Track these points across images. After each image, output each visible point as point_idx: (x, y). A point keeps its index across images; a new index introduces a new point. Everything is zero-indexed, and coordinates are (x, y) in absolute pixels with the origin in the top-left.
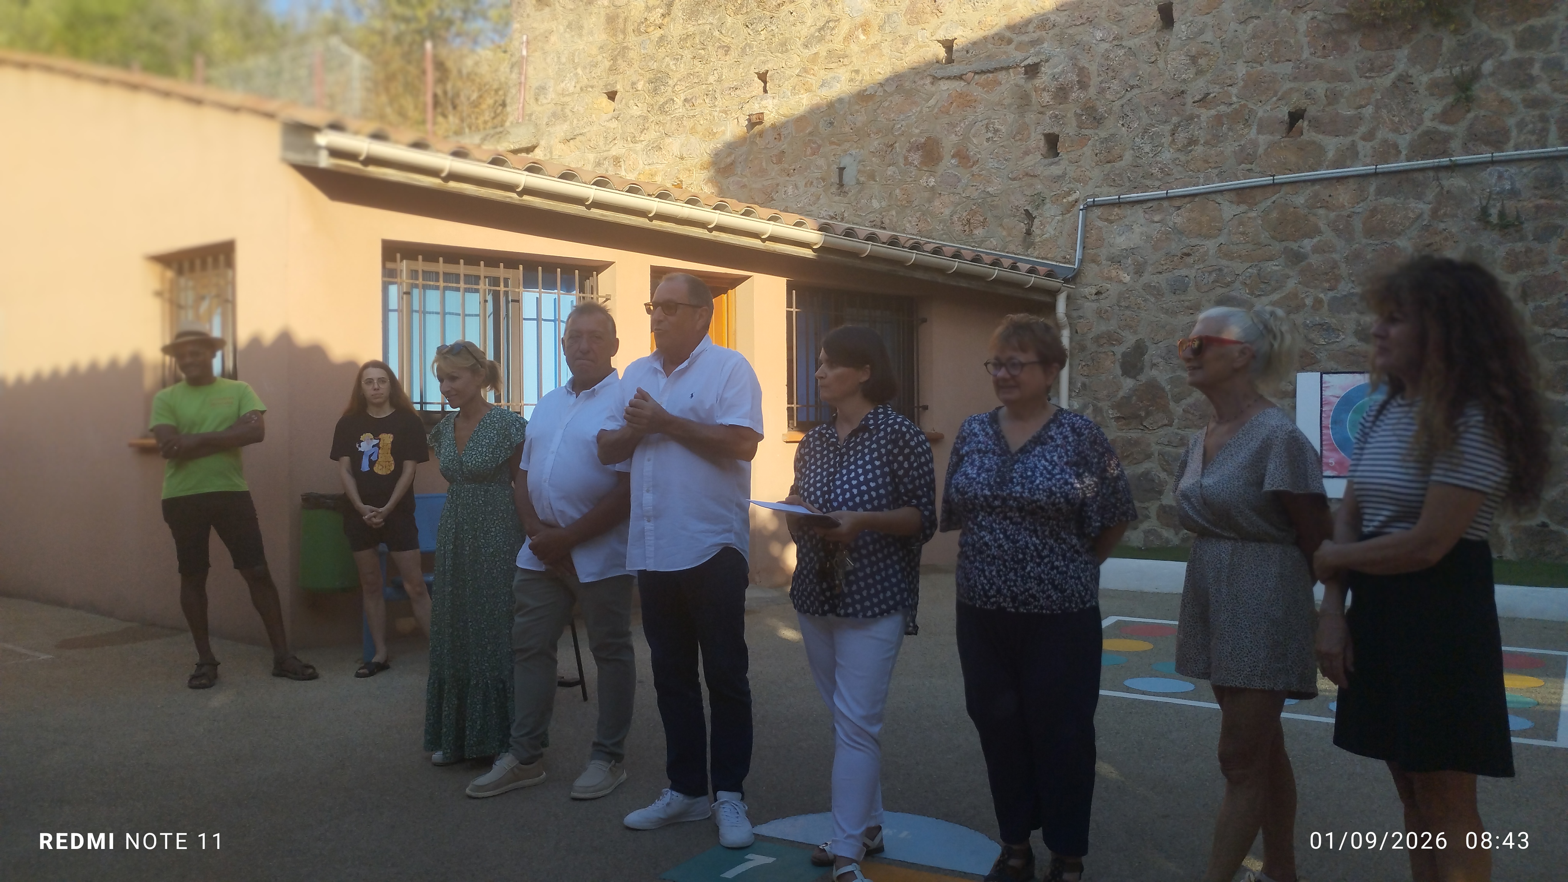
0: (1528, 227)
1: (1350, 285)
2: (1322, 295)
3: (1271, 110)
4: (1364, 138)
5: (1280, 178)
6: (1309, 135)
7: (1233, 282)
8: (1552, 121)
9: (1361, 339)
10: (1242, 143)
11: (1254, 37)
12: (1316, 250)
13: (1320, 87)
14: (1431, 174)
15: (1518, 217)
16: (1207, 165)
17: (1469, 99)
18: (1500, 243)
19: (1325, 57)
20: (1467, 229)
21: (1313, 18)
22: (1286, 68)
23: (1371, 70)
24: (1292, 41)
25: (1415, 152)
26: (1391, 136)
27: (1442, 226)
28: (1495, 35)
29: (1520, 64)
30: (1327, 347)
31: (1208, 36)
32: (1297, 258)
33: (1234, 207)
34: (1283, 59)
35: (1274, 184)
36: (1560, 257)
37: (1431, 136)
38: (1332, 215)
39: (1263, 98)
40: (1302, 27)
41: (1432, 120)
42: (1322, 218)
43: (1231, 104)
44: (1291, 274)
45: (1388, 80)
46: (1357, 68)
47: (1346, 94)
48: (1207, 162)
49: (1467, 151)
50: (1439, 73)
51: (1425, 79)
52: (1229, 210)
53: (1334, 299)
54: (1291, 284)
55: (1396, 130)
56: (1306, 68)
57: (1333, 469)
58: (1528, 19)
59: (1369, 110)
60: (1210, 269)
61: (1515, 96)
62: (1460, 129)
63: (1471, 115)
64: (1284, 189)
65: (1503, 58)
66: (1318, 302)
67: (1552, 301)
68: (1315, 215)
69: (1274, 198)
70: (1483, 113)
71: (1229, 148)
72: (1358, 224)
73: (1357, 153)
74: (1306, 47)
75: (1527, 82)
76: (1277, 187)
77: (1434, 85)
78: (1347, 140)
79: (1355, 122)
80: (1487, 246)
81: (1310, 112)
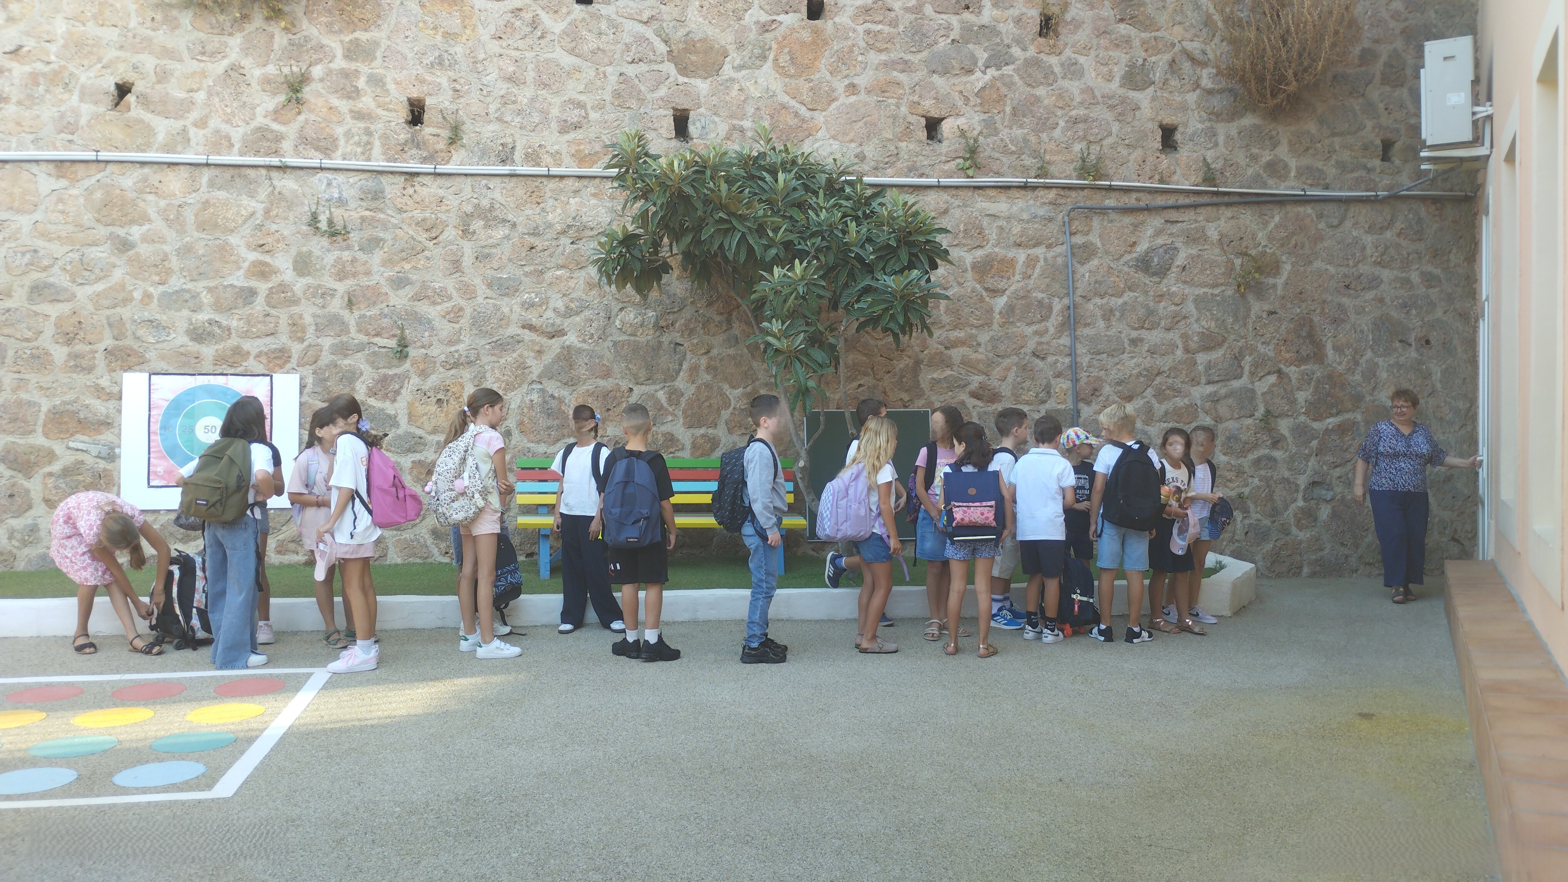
0: (355, 237)
1: (182, 280)
2: (151, 289)
3: (96, 77)
4: (195, 125)
5: (104, 155)
6: (138, 112)
7: (51, 266)
8: (377, 136)
9: (193, 339)
10: (63, 109)
12: (145, 239)
13: (149, 62)
14: (263, 172)
15: (345, 227)
16: (19, 129)
17: (300, 101)
18: (329, 251)
19: (154, 30)
20: (298, 233)
22: (111, 34)
23: (203, 53)
24: (118, 5)
25: (248, 147)
26: (225, 128)
27: (274, 227)
28: (325, 41)
29: (346, 74)
30: (157, 346)
32: (124, 246)
33: (53, 180)
34: (108, 23)
35: (98, 161)
36: (382, 269)
37: (262, 132)
38: (163, 203)
41: (265, 117)
42: (151, 205)
43: (49, 63)
44: (118, 263)
45: (220, 67)
46: (188, 48)
47: (177, 74)
48: (19, 124)
49: (297, 154)
50: (271, 69)
51: (257, 72)
52: (46, 183)
53: (164, 294)
54: (118, 275)
55: (228, 122)
56: (134, 37)
57: (162, 478)
58: (354, 31)
59: (201, 96)
60: (24, 249)
61: (343, 105)
62: (290, 131)
63: (302, 118)
64: (110, 167)
65: (331, 65)
66: (148, 296)
67: (374, 311)
68: (144, 201)
69: (99, 176)
70: (313, 117)
71: (47, 112)
72: (189, 215)
73: (189, 140)
74: (133, 15)
75: (354, 94)
76: (102, 165)
77: (266, 81)
78: (178, 124)
79: (186, 106)
80: (317, 252)
81: (139, 87)
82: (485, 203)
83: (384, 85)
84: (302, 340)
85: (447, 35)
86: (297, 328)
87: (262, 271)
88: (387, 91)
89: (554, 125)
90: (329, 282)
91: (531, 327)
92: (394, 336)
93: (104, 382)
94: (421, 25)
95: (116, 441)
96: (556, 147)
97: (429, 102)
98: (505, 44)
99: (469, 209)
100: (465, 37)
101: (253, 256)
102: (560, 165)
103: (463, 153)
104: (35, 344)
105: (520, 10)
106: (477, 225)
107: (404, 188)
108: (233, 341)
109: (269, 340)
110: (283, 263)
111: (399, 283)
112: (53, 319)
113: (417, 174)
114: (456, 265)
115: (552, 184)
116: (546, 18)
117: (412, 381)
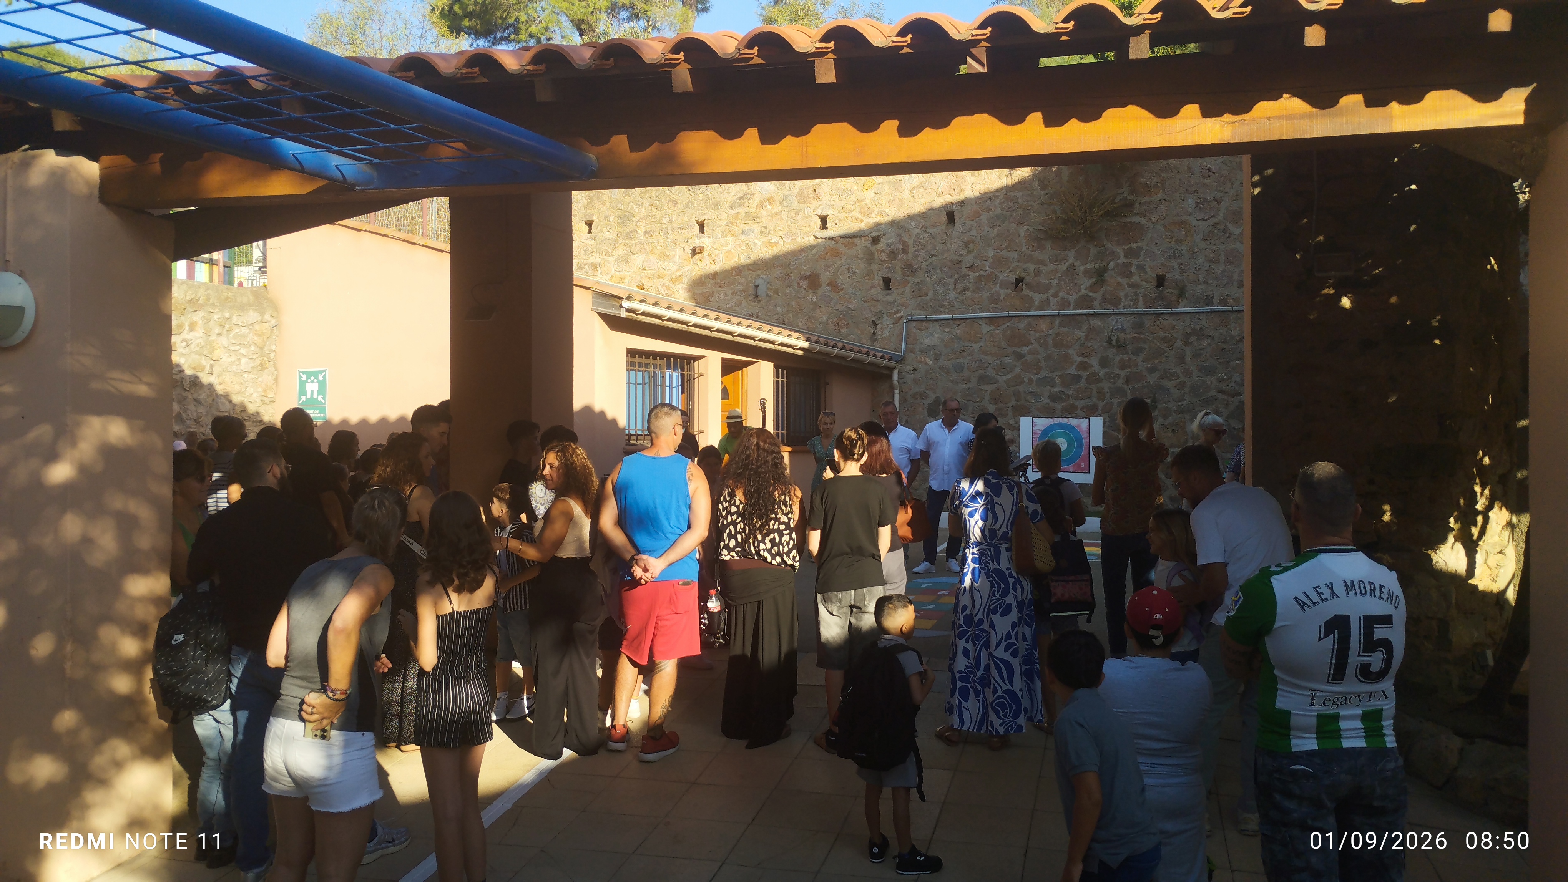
0: (1130, 347)
1: (1046, 372)
2: (1032, 377)
3: (1007, 276)
4: (1052, 296)
5: (1011, 313)
6: (1026, 292)
7: (988, 367)
8: (1141, 295)
9: (1052, 401)
10: (992, 292)
11: (997, 236)
12: (1030, 352)
13: (1031, 267)
14: (1085, 317)
15: (1125, 343)
16: (973, 303)
17: (1102, 281)
18: (1117, 355)
19: (1033, 251)
20: (1102, 346)
21: (1028, 230)
22: (1014, 255)
23: (1056, 261)
24: (1017, 241)
25: (1079, 305)
26: (1066, 296)
27: (1090, 344)
28: (1115, 249)
29: (1124, 265)
30: (1035, 404)
31: (974, 232)
32: (1020, 356)
33: (988, 327)
34: (1012, 249)
35: (1009, 316)
36: (1144, 363)
37: (1084, 298)
38: (1038, 335)
39: (1002, 269)
40: (1022, 234)
41: (1086, 290)
42: (1032, 336)
43: (986, 271)
44: (1017, 364)
45: (1064, 267)
46: (1049, 259)
47: (1044, 272)
48: (973, 301)
49: (1102, 307)
50: (1088, 266)
51: (1082, 268)
52: (985, 328)
53: (1038, 379)
54: (1017, 370)
55: (1068, 294)
56: (1024, 255)
58: (1130, 243)
59: (1055, 282)
60: (976, 359)
61: (1124, 281)
62: (1098, 296)
63: (1103, 289)
64: (1014, 319)
65: (1118, 261)
66: (1031, 380)
67: (1140, 385)
68: (1029, 334)
69: (1008, 324)
70: (1109, 288)
71: (985, 294)
72: (1050, 341)
73: (1050, 303)
74: (1024, 245)
75: (1129, 275)
76: (1010, 318)
77: (1086, 272)
78: (1045, 296)
79: (1049, 286)
80: (1111, 356)
81: (1027, 279)
82: (1198, 327)
83: (1145, 269)
84: (1103, 400)
85: (1177, 241)
86: (1101, 394)
87: (1084, 366)
88: (1146, 272)
89: (1235, 284)
90: (1117, 371)
91: (1221, 391)
93: (1012, 422)
94: (1164, 237)
96: (1237, 295)
97: (1168, 276)
98: (1208, 243)
99: (1188, 330)
100: (1187, 241)
101: (1079, 359)
102: (1238, 305)
103: (1185, 301)
104: (981, 404)
105: (1217, 224)
106: (1193, 339)
107: (1155, 322)
108: (1071, 401)
109: (1087, 400)
110: (1094, 362)
111: (1152, 370)
112: (988, 392)
113: (1162, 314)
114: (1181, 360)
115: (1233, 315)
116: (1231, 227)
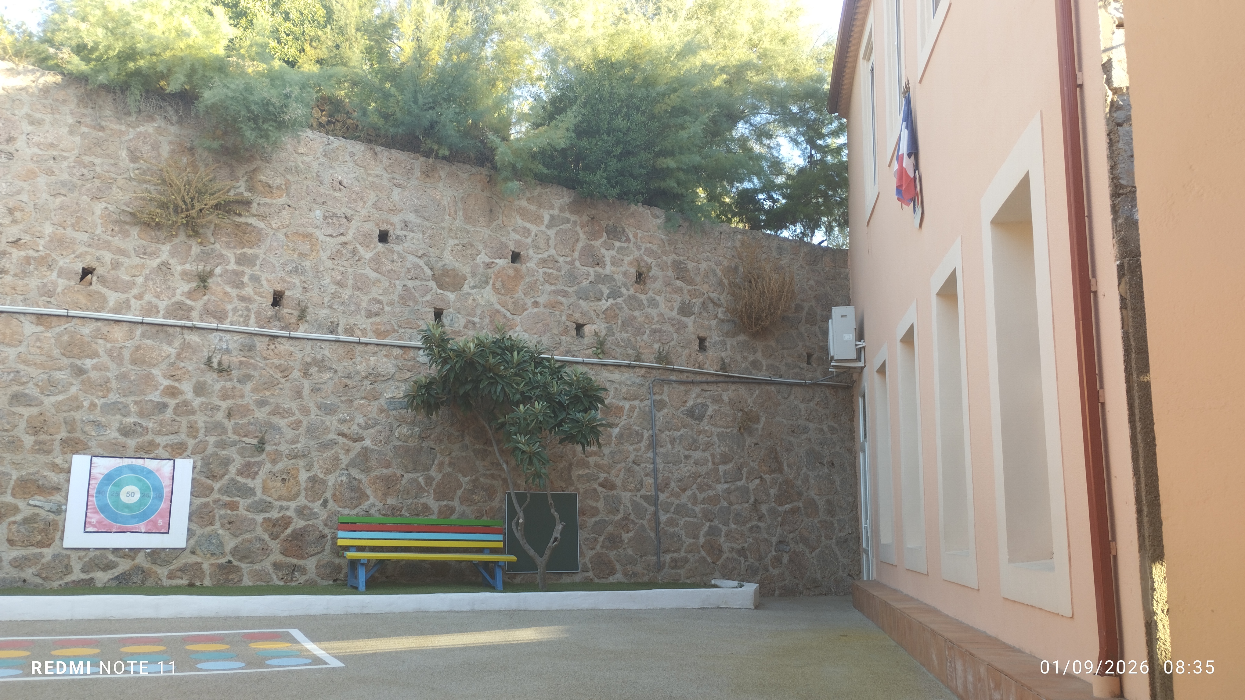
0: (235, 373)
1: (118, 396)
2: (96, 401)
3: (70, 263)
4: (135, 297)
5: (72, 313)
6: (96, 286)
7: (28, 382)
8: (253, 312)
9: (122, 435)
10: (45, 281)
11: (60, 208)
12: (95, 368)
13: (108, 257)
14: (178, 329)
15: (229, 367)
16: (13, 292)
17: (205, 287)
18: (218, 381)
19: (112, 237)
20: (199, 369)
21: (106, 208)
22: (85, 237)
23: (145, 254)
24: (90, 219)
25: (169, 314)
26: (155, 301)
27: (183, 364)
28: (224, 252)
29: (236, 273)
30: (97, 438)
31: (24, 197)
32: (80, 372)
33: (33, 326)
34: (81, 230)
35: (67, 316)
36: (252, 394)
37: (180, 305)
38: (109, 346)
39: (64, 253)
40: (98, 212)
41: (182, 295)
42: (101, 346)
43: (38, 251)
44: (74, 382)
45: (155, 263)
46: (135, 250)
47: (125, 265)
48: (14, 289)
49: (201, 319)
50: (188, 266)
51: (179, 268)
52: (29, 328)
53: (105, 405)
54: (74, 390)
55: (158, 297)
56: (99, 240)
57: (94, 526)
58: (243, 248)
59: (140, 280)
60: (9, 370)
61: (234, 292)
62: (198, 305)
63: (206, 298)
64: (74, 320)
65: (227, 267)
66: (93, 405)
67: (245, 421)
68: (97, 343)
69: (66, 326)
70: (213, 298)
71: (34, 283)
72: (126, 354)
73: (130, 307)
74: (99, 226)
75: (240, 285)
76: (70, 319)
77: (184, 273)
78: (124, 296)
79: (130, 285)
80: (210, 382)
81: (100, 271)
82: (319, 357)
83: (260, 281)
84: (195, 437)
85: (301, 255)
86: (192, 429)
87: (172, 392)
88: (262, 285)
89: (363, 313)
90: (216, 401)
91: (343, 435)
92: (257, 437)
93: (59, 461)
94: (285, 247)
95: (63, 501)
96: (364, 326)
97: (287, 293)
98: (336, 263)
99: (309, 360)
100: (312, 257)
101: (167, 382)
102: (366, 337)
103: (306, 326)
104: (12, 433)
105: (346, 243)
106: (313, 370)
107: (268, 345)
108: (149, 437)
109: (173, 436)
110: (187, 387)
111: (262, 403)
112: (25, 418)
113: (277, 337)
114: (299, 394)
115: (360, 348)
116: (361, 249)
117: (266, 466)
